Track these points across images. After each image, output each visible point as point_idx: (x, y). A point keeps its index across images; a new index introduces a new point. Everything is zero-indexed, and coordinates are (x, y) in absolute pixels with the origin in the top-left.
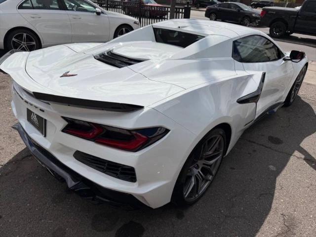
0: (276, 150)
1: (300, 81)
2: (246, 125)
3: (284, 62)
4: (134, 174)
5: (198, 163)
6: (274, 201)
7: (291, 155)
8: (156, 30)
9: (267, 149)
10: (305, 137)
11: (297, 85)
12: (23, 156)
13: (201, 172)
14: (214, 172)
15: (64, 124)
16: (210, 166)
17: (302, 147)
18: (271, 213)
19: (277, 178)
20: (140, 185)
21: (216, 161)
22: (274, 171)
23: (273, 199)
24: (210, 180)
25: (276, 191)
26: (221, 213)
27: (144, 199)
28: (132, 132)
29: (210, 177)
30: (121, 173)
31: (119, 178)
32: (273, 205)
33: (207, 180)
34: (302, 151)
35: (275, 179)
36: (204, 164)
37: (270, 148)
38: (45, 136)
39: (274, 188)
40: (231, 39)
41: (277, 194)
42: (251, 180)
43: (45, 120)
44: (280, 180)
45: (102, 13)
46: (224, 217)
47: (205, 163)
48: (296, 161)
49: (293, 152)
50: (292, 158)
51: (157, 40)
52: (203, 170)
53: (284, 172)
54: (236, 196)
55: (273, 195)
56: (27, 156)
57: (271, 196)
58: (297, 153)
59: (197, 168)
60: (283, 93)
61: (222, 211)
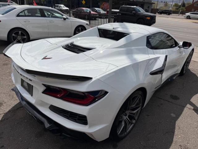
0: (175, 104)
1: (189, 60)
2: (156, 88)
3: (178, 48)
4: (86, 120)
5: (126, 113)
6: (175, 137)
7: (185, 107)
8: (99, 30)
9: (169, 103)
10: (193, 95)
11: (188, 62)
12: (18, 107)
13: (128, 118)
14: (136, 118)
15: (44, 88)
16: (134, 114)
17: (192, 101)
18: (173, 144)
19: (176, 122)
20: (90, 127)
21: (138, 111)
22: (174, 117)
23: (174, 135)
25: (175, 130)
26: (141, 144)
27: (93, 136)
28: (85, 94)
29: (134, 121)
30: (78, 119)
31: (77, 122)
32: (174, 139)
33: (132, 124)
34: (192, 104)
35: (175, 122)
36: (130, 113)
37: (171, 102)
38: (32, 95)
39: (175, 128)
40: (146, 35)
41: (176, 132)
42: (160, 123)
43: (32, 86)
44: (178, 123)
45: (67, 18)
46: (143, 147)
47: (131, 112)
48: (188, 111)
49: (187, 104)
50: (185, 109)
51: (100, 36)
52: (129, 117)
53: (180, 118)
54: (150, 134)
55: (174, 132)
56: (20, 107)
57: (173, 134)
58: (188, 106)
59: (126, 115)
60: (179, 67)
61: (142, 143)
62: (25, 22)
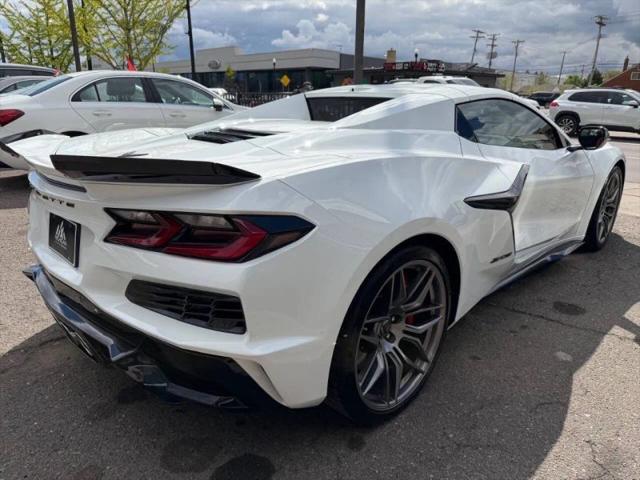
0: (571, 326)
2: (495, 260)
4: (241, 315)
5: (393, 331)
6: (569, 418)
7: (605, 334)
9: (550, 323)
10: (632, 305)
13: (399, 350)
14: (431, 355)
15: (109, 223)
16: (422, 336)
17: (630, 319)
18: (563, 439)
19: (575, 376)
21: (435, 327)
22: (566, 362)
23: (566, 412)
24: (422, 373)
25: (572, 399)
26: (448, 438)
27: (274, 389)
28: (234, 220)
29: (424, 367)
31: (211, 327)
32: (566, 424)
33: (416, 372)
34: (628, 325)
35: (571, 375)
36: (405, 332)
37: (558, 322)
38: (77, 266)
39: (569, 392)
40: (451, 100)
41: (574, 403)
42: (516, 377)
43: (79, 225)
44: (581, 377)
45: (226, 107)
46: (455, 446)
47: (407, 329)
48: (614, 343)
49: (611, 327)
50: (606, 339)
51: (313, 119)
52: (404, 344)
53: (589, 364)
54: (482, 408)
55: (566, 405)
57: (562, 408)
58: (617, 330)
59: (392, 339)
61: (451, 436)
62: (97, 115)
